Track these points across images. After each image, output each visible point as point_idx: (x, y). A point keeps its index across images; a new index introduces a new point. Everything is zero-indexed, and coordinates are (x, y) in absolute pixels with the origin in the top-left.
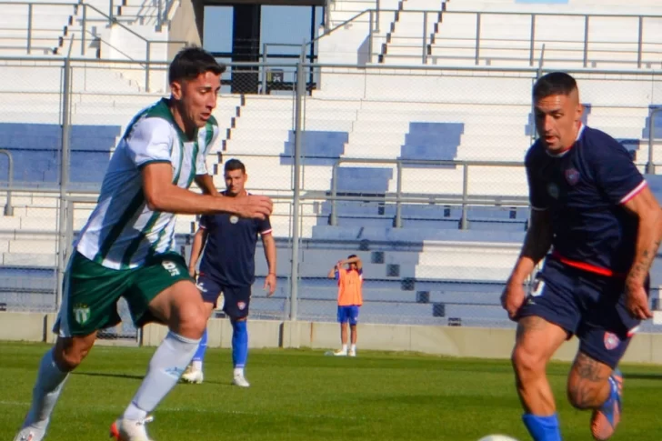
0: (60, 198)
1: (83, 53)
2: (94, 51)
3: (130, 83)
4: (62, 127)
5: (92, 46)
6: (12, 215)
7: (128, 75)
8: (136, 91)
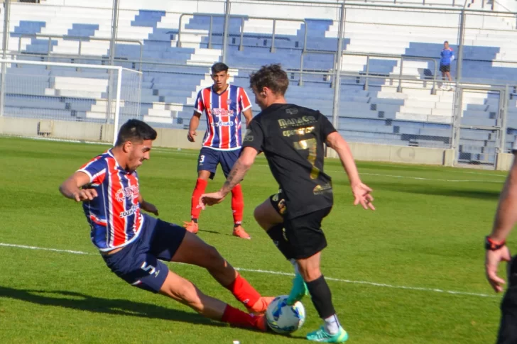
0: (456, 86)
1: (483, 6)
2: (490, 6)
3: (508, 24)
4: (459, 47)
5: (488, 3)
6: (435, 94)
7: (507, 20)
8: (511, 29)
